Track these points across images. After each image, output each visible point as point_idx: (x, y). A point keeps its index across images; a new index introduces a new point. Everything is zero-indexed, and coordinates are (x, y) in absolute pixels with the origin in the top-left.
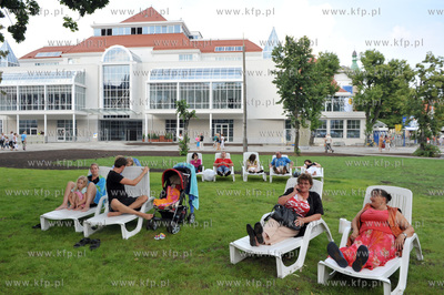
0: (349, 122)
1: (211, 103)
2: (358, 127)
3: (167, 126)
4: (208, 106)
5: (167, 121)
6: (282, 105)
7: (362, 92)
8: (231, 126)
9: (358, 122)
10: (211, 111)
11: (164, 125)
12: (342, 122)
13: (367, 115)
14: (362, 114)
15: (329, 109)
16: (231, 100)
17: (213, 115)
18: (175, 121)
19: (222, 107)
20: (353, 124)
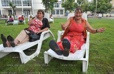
0: (61, 10)
1: (22, 4)
2: (63, 12)
3: (9, 12)
4: (21, 6)
5: (9, 10)
6: (43, 4)
7: (64, 2)
8: (29, 12)
9: (63, 10)
10: (22, 7)
11: (8, 12)
12: (59, 10)
13: (65, 8)
14: (64, 8)
15: (56, 7)
16: (28, 4)
17: (23, 8)
18: (11, 10)
19: (26, 6)
20: (62, 11)
